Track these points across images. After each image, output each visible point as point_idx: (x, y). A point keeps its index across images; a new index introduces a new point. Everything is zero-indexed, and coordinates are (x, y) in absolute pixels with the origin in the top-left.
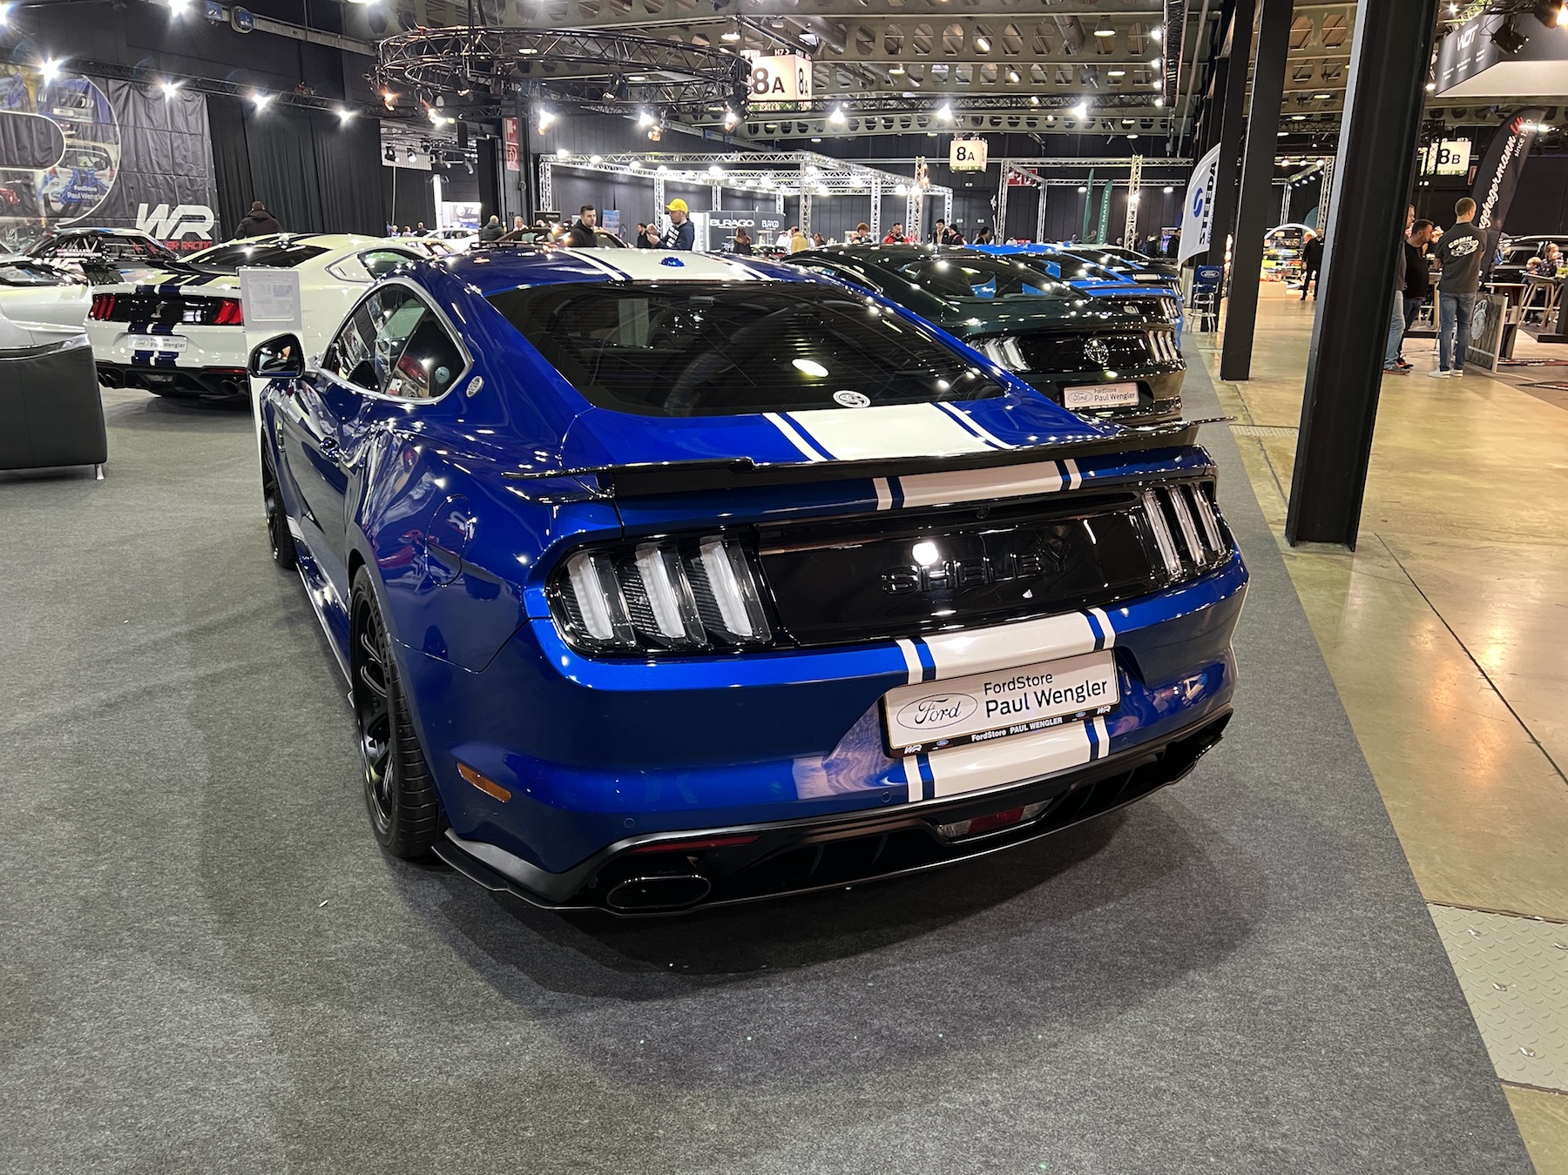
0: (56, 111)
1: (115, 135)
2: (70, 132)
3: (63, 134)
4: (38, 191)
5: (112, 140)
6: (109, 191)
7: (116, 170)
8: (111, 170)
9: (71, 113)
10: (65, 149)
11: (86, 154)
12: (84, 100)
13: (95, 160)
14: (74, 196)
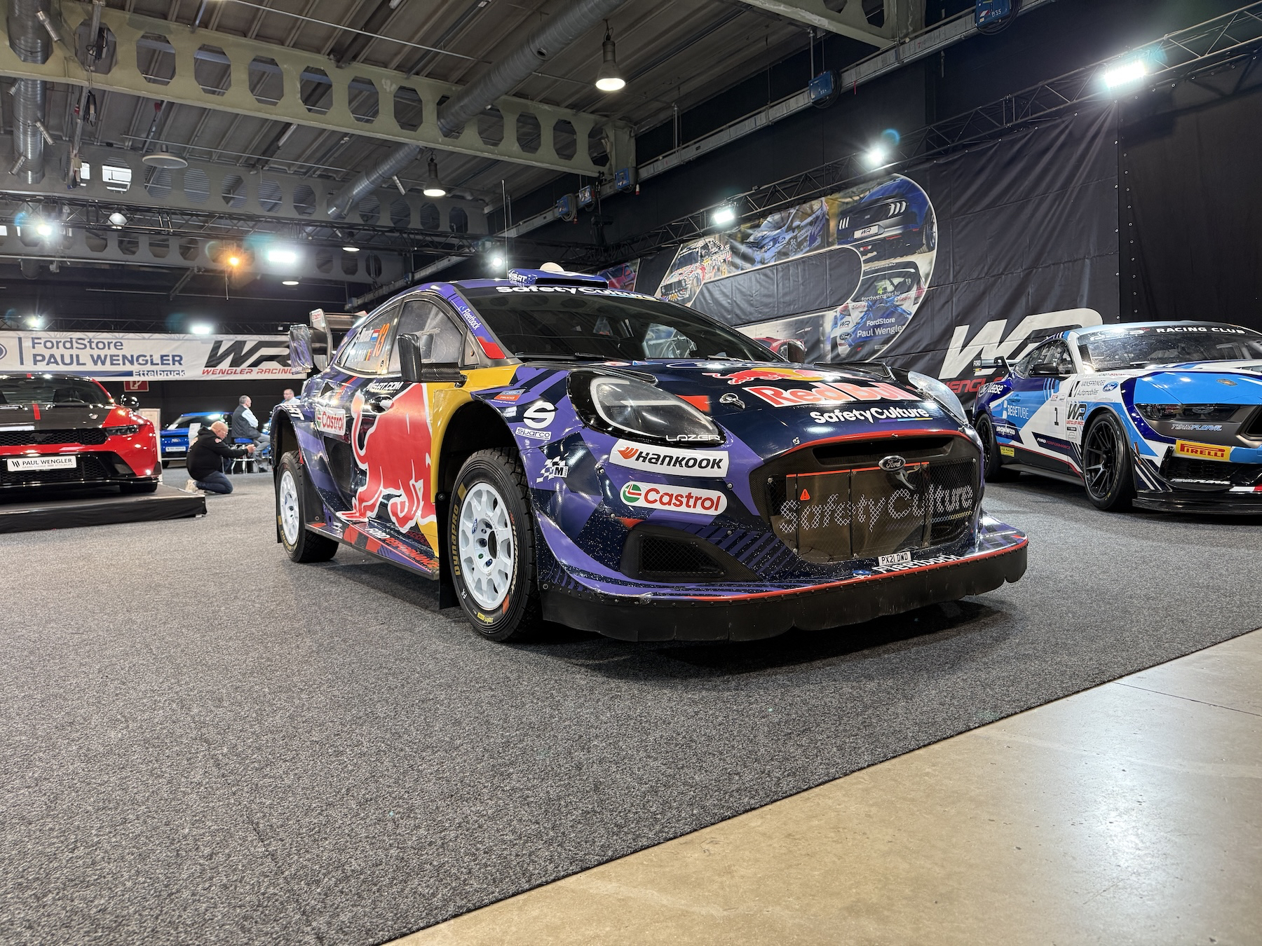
0: (858, 234)
1: (930, 237)
2: (870, 255)
3: (862, 260)
4: (827, 335)
5: (925, 247)
6: (910, 317)
7: (925, 287)
8: (919, 288)
9: (874, 230)
10: (861, 278)
11: (890, 277)
12: (893, 206)
13: (896, 281)
14: (864, 334)
